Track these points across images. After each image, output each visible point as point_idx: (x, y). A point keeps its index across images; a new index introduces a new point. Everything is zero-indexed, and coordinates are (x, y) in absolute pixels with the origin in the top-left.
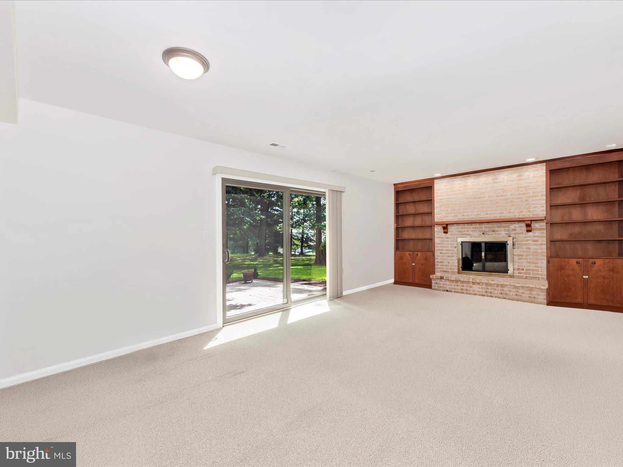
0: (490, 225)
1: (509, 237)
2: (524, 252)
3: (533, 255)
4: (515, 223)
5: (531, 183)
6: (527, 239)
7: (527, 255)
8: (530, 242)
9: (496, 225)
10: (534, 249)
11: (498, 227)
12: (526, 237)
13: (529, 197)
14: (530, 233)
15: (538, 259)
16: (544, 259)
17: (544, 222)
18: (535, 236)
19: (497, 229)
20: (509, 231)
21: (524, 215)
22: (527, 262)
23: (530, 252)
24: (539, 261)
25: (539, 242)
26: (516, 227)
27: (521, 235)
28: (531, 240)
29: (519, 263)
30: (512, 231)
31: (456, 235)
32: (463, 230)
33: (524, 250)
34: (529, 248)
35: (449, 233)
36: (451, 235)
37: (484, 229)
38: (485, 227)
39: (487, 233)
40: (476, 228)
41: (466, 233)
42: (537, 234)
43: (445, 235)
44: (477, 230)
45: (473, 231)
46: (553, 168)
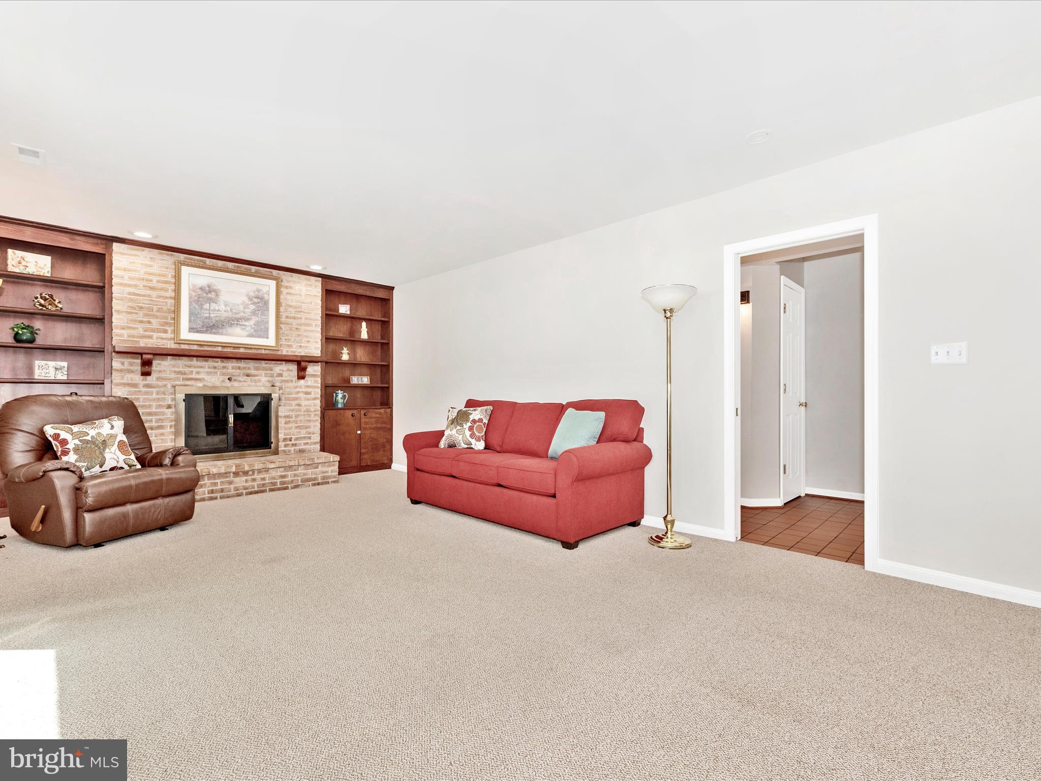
0: (242, 364)
1: (273, 386)
2: (292, 410)
3: (304, 415)
4: (281, 364)
5: (303, 303)
6: (298, 390)
7: (297, 416)
8: (301, 395)
9: (251, 364)
10: (305, 406)
11: (257, 369)
12: (296, 387)
13: (301, 325)
14: (302, 382)
15: (310, 421)
16: (317, 420)
17: (318, 365)
18: (307, 387)
19: (253, 372)
20: (272, 376)
21: (294, 352)
22: (296, 427)
23: (300, 410)
24: (311, 424)
25: (313, 396)
26: (283, 371)
27: (290, 384)
28: (302, 392)
29: (286, 429)
30: (276, 377)
31: (170, 379)
32: (187, 370)
33: (293, 407)
34: (299, 405)
35: (154, 375)
36: (158, 379)
37: (230, 371)
38: (233, 368)
39: (235, 378)
40: (215, 368)
41: (194, 376)
42: (309, 383)
43: (143, 380)
44: (216, 372)
45: (209, 373)
46: (329, 288)
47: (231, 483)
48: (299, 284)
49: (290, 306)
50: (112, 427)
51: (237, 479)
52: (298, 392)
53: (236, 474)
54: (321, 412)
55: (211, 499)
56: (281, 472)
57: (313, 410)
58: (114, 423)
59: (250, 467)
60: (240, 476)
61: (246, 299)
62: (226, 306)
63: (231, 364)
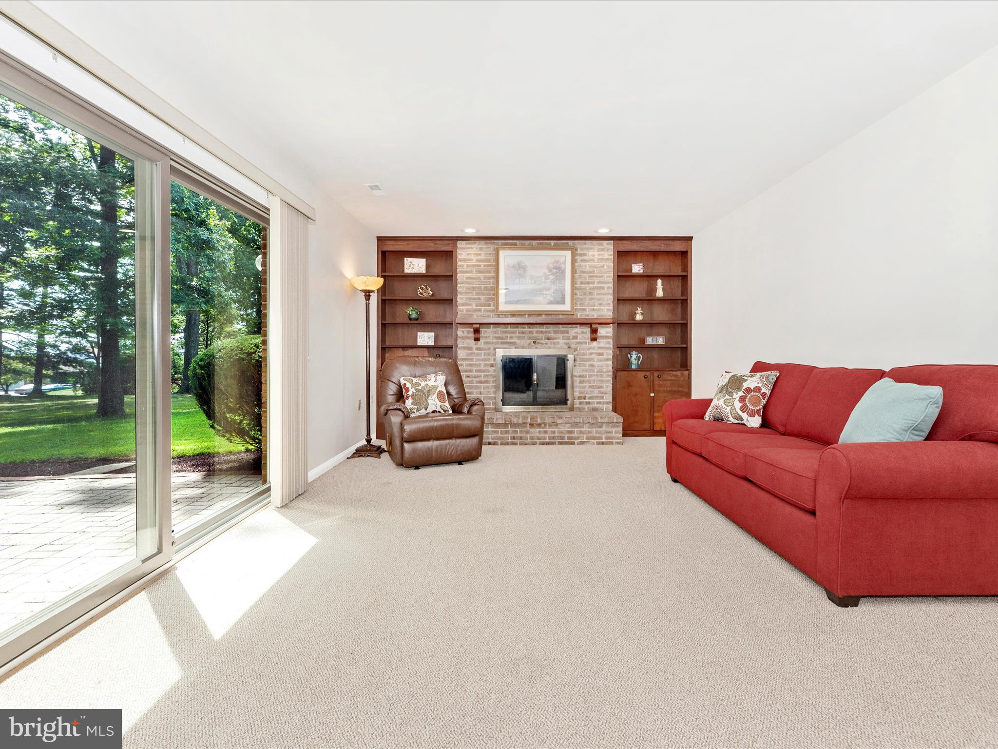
0: (544, 329)
1: (569, 348)
2: (586, 371)
3: (597, 375)
4: (576, 327)
5: (596, 267)
6: (591, 351)
7: (590, 376)
8: (594, 356)
9: (552, 328)
10: (598, 366)
11: (555, 332)
12: (590, 348)
13: (593, 289)
14: (595, 343)
15: (602, 381)
16: (609, 381)
17: (610, 327)
18: (600, 348)
19: (552, 335)
20: (568, 338)
21: (588, 315)
22: (590, 387)
23: (593, 371)
24: (604, 384)
25: (605, 357)
26: (578, 333)
27: (584, 346)
28: (595, 353)
29: (580, 388)
30: (572, 339)
31: (493, 343)
32: (504, 335)
33: (587, 368)
34: (592, 366)
35: (482, 341)
36: (486, 343)
37: (535, 335)
38: (537, 332)
39: (539, 341)
40: (523, 333)
41: (509, 340)
42: (602, 345)
43: (475, 345)
44: (525, 337)
45: (519, 338)
46: (621, 249)
47: (527, 432)
48: (592, 250)
49: (584, 272)
50: (436, 380)
51: (532, 430)
52: (592, 353)
53: (531, 425)
54: (613, 373)
55: (514, 444)
56: (568, 427)
57: (605, 370)
58: (438, 377)
59: (541, 420)
60: (535, 428)
61: (546, 271)
62: (531, 279)
63: (535, 329)
